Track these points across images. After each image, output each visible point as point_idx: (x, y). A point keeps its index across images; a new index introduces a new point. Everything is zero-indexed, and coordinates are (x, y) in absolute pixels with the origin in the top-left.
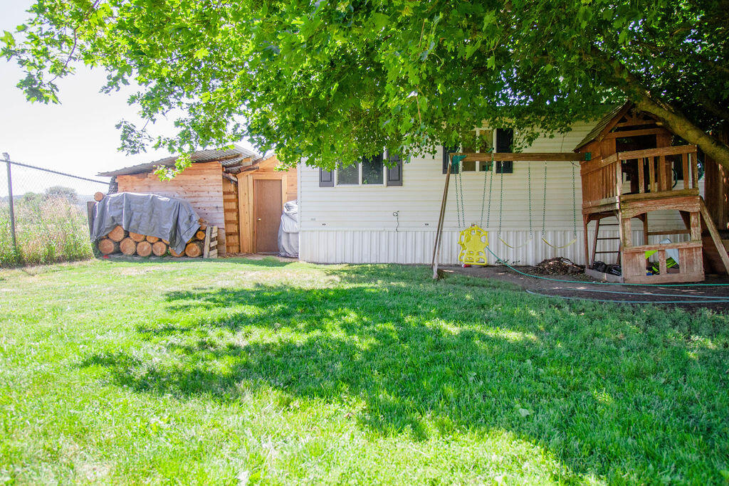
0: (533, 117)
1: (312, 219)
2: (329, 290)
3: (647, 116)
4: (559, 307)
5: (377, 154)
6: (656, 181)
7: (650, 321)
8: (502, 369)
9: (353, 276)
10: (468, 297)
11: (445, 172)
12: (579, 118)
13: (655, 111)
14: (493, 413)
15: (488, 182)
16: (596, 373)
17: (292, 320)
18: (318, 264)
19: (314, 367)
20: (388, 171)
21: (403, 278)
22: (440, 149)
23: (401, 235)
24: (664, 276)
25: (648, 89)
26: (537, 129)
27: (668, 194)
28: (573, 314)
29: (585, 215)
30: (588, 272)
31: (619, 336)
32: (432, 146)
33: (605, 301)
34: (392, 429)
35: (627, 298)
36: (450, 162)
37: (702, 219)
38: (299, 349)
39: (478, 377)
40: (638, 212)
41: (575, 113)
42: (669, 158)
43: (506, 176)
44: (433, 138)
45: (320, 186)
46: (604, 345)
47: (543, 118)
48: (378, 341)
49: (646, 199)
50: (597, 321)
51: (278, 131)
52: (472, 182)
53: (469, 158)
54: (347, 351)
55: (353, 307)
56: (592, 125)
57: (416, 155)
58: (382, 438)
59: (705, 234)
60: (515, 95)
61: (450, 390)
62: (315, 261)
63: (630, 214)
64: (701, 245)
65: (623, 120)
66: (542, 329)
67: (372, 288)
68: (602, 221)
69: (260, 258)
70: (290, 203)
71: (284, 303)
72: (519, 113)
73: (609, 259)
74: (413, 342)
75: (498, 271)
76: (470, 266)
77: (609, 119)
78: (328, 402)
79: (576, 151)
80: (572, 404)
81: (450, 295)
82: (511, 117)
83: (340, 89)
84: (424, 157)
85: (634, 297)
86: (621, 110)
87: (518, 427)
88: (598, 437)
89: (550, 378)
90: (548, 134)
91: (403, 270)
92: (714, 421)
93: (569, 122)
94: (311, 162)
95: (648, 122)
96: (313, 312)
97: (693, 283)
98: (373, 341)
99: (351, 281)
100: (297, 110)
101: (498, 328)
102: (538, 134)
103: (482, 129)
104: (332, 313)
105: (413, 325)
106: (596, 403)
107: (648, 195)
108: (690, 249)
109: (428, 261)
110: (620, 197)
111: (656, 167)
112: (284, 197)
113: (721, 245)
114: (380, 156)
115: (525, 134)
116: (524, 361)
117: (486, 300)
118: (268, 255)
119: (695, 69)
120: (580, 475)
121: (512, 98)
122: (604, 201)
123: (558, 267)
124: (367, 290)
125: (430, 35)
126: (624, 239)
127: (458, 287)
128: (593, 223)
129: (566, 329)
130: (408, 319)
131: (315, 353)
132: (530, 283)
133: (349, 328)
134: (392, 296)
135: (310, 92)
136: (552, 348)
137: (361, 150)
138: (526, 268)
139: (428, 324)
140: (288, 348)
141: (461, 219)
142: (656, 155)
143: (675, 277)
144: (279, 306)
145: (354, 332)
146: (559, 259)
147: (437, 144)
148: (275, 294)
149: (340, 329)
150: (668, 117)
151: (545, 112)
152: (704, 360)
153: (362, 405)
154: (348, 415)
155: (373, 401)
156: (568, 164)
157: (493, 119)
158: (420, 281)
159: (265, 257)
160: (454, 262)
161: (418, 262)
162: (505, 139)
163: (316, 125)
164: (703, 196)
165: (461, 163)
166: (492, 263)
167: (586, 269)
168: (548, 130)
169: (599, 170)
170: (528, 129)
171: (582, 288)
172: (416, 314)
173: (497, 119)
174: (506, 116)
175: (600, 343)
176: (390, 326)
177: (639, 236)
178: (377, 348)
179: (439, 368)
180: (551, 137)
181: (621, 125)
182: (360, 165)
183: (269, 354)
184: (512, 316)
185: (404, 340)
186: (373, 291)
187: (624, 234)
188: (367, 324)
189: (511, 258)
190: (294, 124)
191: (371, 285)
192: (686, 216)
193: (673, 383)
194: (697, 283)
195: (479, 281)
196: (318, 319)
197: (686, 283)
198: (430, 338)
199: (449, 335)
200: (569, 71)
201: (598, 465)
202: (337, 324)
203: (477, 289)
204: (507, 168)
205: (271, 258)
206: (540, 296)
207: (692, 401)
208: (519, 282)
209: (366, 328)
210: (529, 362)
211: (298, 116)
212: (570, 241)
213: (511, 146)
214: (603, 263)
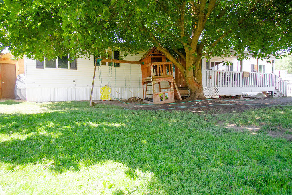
0: (126, 48)
1: (33, 83)
2: (41, 114)
3: (160, 52)
4: (134, 113)
5: (64, 56)
6: (162, 72)
7: (160, 116)
8: (113, 138)
9: (54, 107)
10: (103, 112)
11: (94, 65)
12: (141, 50)
13: (162, 50)
14: (107, 155)
15: (111, 70)
16: (143, 134)
17: (20, 129)
18: (37, 102)
19: (30, 149)
20: (70, 64)
21: (77, 107)
22: (92, 56)
23: (77, 89)
24: (164, 101)
25: (160, 43)
26: (127, 52)
27: (165, 76)
28: (138, 115)
29: (143, 82)
30: (144, 101)
31: (151, 121)
32: (89, 55)
33: (148, 110)
34: (64, 169)
35: (154, 109)
36: (96, 61)
37: (174, 84)
38: (22, 142)
39: (103, 142)
40: (158, 82)
41: (139, 48)
42: (166, 65)
43: (117, 68)
44: (89, 52)
45: (37, 68)
46: (146, 125)
47: (129, 48)
48: (63, 134)
49: (159, 78)
50: (145, 117)
51: (9, 41)
52: (104, 70)
53: (104, 60)
54: (47, 140)
55: (52, 121)
56: (145, 53)
57: (82, 58)
58: (59, 174)
59: (175, 88)
60: (120, 39)
61: (92, 149)
62: (35, 101)
63: (155, 82)
64: (174, 92)
65: (153, 52)
66: (128, 121)
67: (62, 111)
68: (148, 84)
69: (4, 101)
70: (21, 75)
71: (16, 121)
72: (121, 45)
73: (150, 97)
74: (79, 132)
75: (115, 102)
76: (105, 101)
77: (149, 51)
78: (35, 164)
79: (140, 61)
80: (134, 146)
81: (96, 112)
82: (119, 47)
83: (42, 25)
84: (85, 59)
85: (156, 108)
86: (153, 48)
87: (115, 158)
88: (141, 156)
89: (128, 138)
90: (131, 54)
91: (78, 103)
92: (173, 144)
93: (138, 51)
94: (29, 57)
95: (160, 53)
96: (32, 124)
97: (172, 103)
98: (61, 134)
99: (53, 109)
100: (20, 32)
101: (112, 123)
102: (128, 54)
103: (108, 50)
104: (41, 124)
105: (79, 125)
106: (142, 144)
107: (160, 76)
108: (171, 93)
109: (89, 99)
110: (152, 77)
111: (162, 68)
112: (17, 72)
113: (178, 92)
114: (66, 57)
115: (123, 54)
116: (120, 134)
117: (109, 113)
118: (9, 99)
119: (172, 39)
120: (134, 170)
121: (119, 40)
122: (148, 78)
123: (135, 100)
124: (60, 113)
125: (80, 9)
126: (154, 90)
127: (99, 109)
128: (145, 85)
129: (135, 121)
130: (77, 123)
131: (31, 143)
132: (126, 105)
133: (49, 130)
134: (71, 114)
135: (26, 25)
136: (130, 127)
137: (57, 53)
138: (125, 101)
139: (85, 124)
140: (16, 142)
141: (101, 83)
142: (162, 64)
143: (167, 102)
144: (13, 123)
145: (52, 131)
146: (135, 97)
147: (91, 54)
148: (11, 117)
149: (45, 131)
150: (165, 53)
151: (130, 47)
152: (172, 126)
153: (52, 161)
154: (45, 168)
155: (57, 159)
156: (138, 65)
157: (112, 47)
158: (84, 107)
159: (7, 100)
160: (99, 99)
161: (84, 100)
162: (117, 55)
163: (31, 40)
164: (174, 77)
165: (100, 62)
166: (113, 99)
167: (143, 100)
168: (131, 53)
169: (146, 68)
170: (125, 52)
171: (142, 106)
172: (81, 121)
173: (114, 47)
174: (117, 46)
175: (145, 124)
176: (69, 127)
177: (158, 89)
178: (61, 136)
179: (88, 141)
180: (132, 55)
181: (153, 54)
182: (57, 60)
183: (5, 146)
184: (118, 118)
185: (75, 132)
186: (63, 113)
187: (154, 89)
188: (58, 127)
189: (120, 97)
190: (18, 39)
191: (62, 110)
192: (170, 83)
193: (164, 134)
194: (173, 103)
195: (108, 106)
196: (34, 127)
197: (170, 103)
198: (86, 130)
199: (94, 127)
200: (136, 33)
201: (140, 165)
202: (43, 129)
203: (106, 109)
204: (117, 65)
205: (11, 100)
206: (128, 110)
207: (168, 139)
208: (122, 106)
209: (58, 129)
210: (122, 134)
211: (21, 35)
212: (139, 91)
213: (118, 57)
214: (148, 98)
